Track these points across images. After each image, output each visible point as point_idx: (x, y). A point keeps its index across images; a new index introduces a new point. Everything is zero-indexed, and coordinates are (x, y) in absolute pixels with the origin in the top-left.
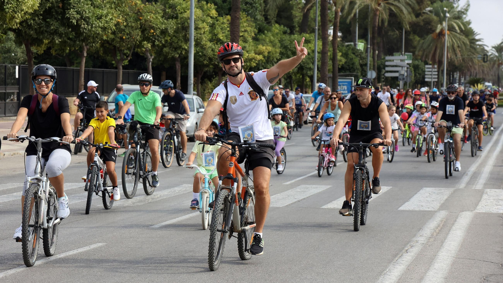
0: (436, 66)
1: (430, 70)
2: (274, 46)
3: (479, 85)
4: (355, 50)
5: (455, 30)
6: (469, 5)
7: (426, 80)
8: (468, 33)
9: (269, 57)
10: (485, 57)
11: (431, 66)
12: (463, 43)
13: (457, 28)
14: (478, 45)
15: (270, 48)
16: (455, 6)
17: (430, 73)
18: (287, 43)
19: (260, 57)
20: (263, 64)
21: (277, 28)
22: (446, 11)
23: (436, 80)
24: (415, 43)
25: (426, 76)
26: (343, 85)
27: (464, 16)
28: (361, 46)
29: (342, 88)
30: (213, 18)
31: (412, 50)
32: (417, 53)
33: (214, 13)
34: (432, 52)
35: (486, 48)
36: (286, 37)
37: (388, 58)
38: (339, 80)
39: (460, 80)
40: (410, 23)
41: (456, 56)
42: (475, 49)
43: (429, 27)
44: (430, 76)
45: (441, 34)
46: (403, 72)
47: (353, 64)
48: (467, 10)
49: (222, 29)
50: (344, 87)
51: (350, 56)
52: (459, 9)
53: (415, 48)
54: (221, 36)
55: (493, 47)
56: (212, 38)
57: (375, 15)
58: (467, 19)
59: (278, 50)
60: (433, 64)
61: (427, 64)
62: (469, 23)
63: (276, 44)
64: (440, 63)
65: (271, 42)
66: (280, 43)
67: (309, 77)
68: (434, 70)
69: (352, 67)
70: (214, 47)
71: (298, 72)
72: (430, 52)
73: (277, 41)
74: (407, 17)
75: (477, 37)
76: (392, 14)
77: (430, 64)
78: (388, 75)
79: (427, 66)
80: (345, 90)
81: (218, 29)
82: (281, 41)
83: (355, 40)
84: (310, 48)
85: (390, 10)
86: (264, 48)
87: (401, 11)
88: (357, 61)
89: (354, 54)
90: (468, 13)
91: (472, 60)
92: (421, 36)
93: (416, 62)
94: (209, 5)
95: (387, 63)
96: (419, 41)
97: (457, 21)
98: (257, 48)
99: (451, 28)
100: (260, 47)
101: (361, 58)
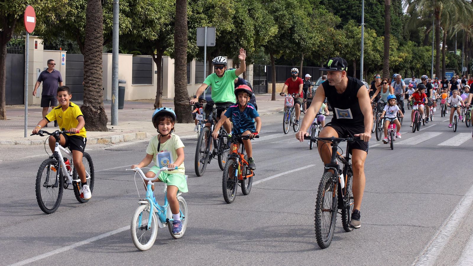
2: (409, 53)
4: (455, 56)
9: (406, 60)
15: (406, 54)
18: (416, 51)
19: (401, 60)
20: (403, 63)
21: (410, 43)
26: (448, 75)
28: (458, 53)
29: (448, 77)
30: (374, 38)
33: (375, 35)
36: (416, 48)
38: (446, 72)
47: (454, 63)
49: (379, 44)
50: (449, 76)
51: (452, 59)
54: (379, 48)
56: (374, 49)
57: (467, 35)
59: (411, 56)
63: (410, 52)
65: (407, 51)
66: (412, 51)
67: (429, 70)
69: (453, 65)
70: (375, 54)
71: (422, 68)
73: (410, 50)
80: (449, 78)
81: (377, 44)
82: (413, 50)
83: (455, 49)
84: (429, 54)
86: (403, 54)
88: (456, 61)
89: (454, 57)
94: (372, 30)
98: (399, 54)
100: (401, 54)
101: (459, 60)
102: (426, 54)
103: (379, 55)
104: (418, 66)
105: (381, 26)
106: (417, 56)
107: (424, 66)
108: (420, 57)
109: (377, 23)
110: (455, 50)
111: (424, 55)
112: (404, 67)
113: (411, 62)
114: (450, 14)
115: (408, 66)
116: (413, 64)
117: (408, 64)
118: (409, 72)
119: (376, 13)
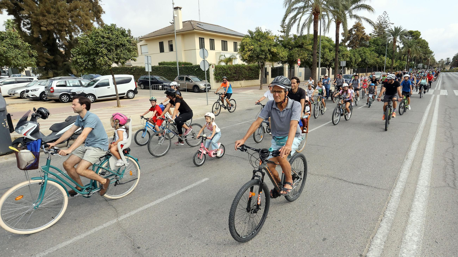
102: (404, 64)
104: (401, 67)
106: (401, 64)
107: (402, 67)
108: (402, 65)
114: (413, 52)
115: (398, 67)
118: (398, 69)
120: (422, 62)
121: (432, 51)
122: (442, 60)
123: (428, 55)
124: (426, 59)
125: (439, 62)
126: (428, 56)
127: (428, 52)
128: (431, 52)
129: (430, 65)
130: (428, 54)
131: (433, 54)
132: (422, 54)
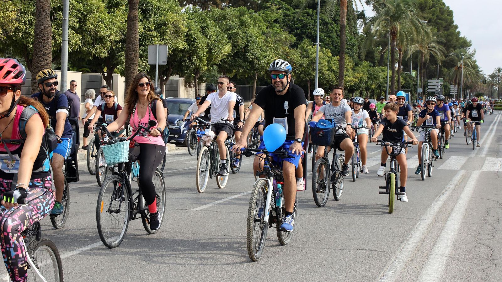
0: (457, 86)
1: (453, 88)
2: (364, 74)
3: (481, 97)
4: (410, 77)
5: (468, 65)
6: (475, 51)
7: (451, 94)
8: (475, 67)
9: (361, 80)
10: (484, 81)
11: (454, 86)
12: (472, 73)
13: (469, 64)
14: (481, 74)
15: (362, 75)
16: (467, 51)
17: (453, 90)
18: (371, 72)
19: (356, 80)
20: (358, 84)
21: (365, 63)
22: (462, 54)
23: (457, 94)
24: (445, 73)
25: (451, 92)
27: (473, 57)
28: (414, 74)
30: (329, 57)
31: (443, 76)
32: (445, 78)
33: (330, 54)
34: (455, 78)
35: (485, 76)
36: (371, 69)
37: (429, 81)
39: (470, 94)
40: (442, 61)
41: (468, 80)
42: (479, 76)
43: (453, 63)
44: (453, 92)
45: (460, 68)
46: (438, 89)
47: (409, 84)
48: (474, 54)
49: (334, 64)
51: (408, 80)
52: (470, 53)
53: (445, 75)
54: (333, 68)
55: (489, 76)
56: (329, 69)
57: (422, 56)
58: (474, 59)
59: (366, 76)
60: (455, 85)
61: (451, 84)
62: (475, 61)
64: (459, 84)
65: (362, 71)
67: (384, 91)
68: (455, 88)
69: (409, 86)
70: (329, 74)
71: (377, 89)
72: (453, 78)
73: (366, 71)
74: (440, 57)
75: (480, 70)
76: (431, 56)
77: (453, 85)
78: (429, 91)
79: (451, 86)
81: (332, 64)
82: (368, 71)
84: (385, 75)
85: (430, 53)
86: (358, 74)
87: (437, 54)
88: (412, 83)
89: (410, 78)
90: (475, 56)
91: (477, 83)
92: (448, 68)
93: (445, 84)
94: (327, 50)
95: (429, 84)
96: (447, 71)
97: (469, 60)
98: (354, 74)
99: (466, 64)
100: (356, 74)
101: (414, 81)
102: (381, 75)
103: (334, 75)
104: (374, 86)
105: (336, 46)
106: (372, 77)
107: (379, 87)
108: (375, 78)
109: (332, 42)
110: (410, 71)
111: (380, 76)
112: (359, 87)
113: (367, 82)
114: (406, 35)
115: (363, 86)
116: (369, 84)
117: (363, 84)
118: (364, 92)
119: (331, 33)
120: (441, 75)
121: (468, 40)
122: (499, 70)
123: (457, 50)
124: (450, 64)
125: (492, 76)
126: (457, 56)
127: (454, 41)
128: (465, 44)
129: (466, 87)
130: (455, 48)
131: (470, 50)
132: (437, 47)
